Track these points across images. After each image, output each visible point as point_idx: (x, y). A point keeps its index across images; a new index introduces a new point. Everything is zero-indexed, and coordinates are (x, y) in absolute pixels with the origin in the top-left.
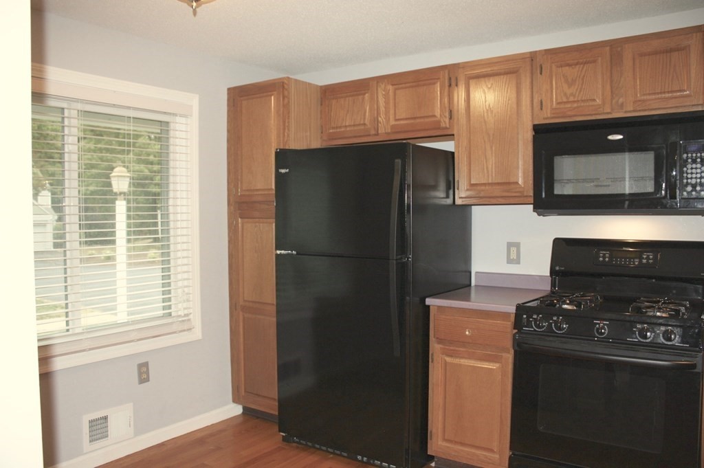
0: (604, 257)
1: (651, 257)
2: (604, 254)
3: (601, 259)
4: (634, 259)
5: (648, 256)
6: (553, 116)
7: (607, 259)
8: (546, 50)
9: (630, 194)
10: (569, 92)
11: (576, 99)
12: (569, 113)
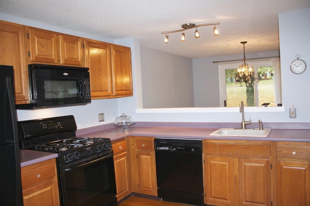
0: (45, 127)
1: (60, 123)
2: (44, 125)
3: (44, 128)
4: (55, 125)
5: (59, 123)
6: (36, 60)
7: (46, 127)
8: (29, 26)
9: (68, 98)
10: (42, 50)
11: (45, 55)
12: (43, 60)
